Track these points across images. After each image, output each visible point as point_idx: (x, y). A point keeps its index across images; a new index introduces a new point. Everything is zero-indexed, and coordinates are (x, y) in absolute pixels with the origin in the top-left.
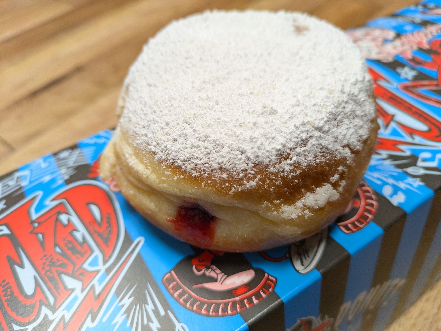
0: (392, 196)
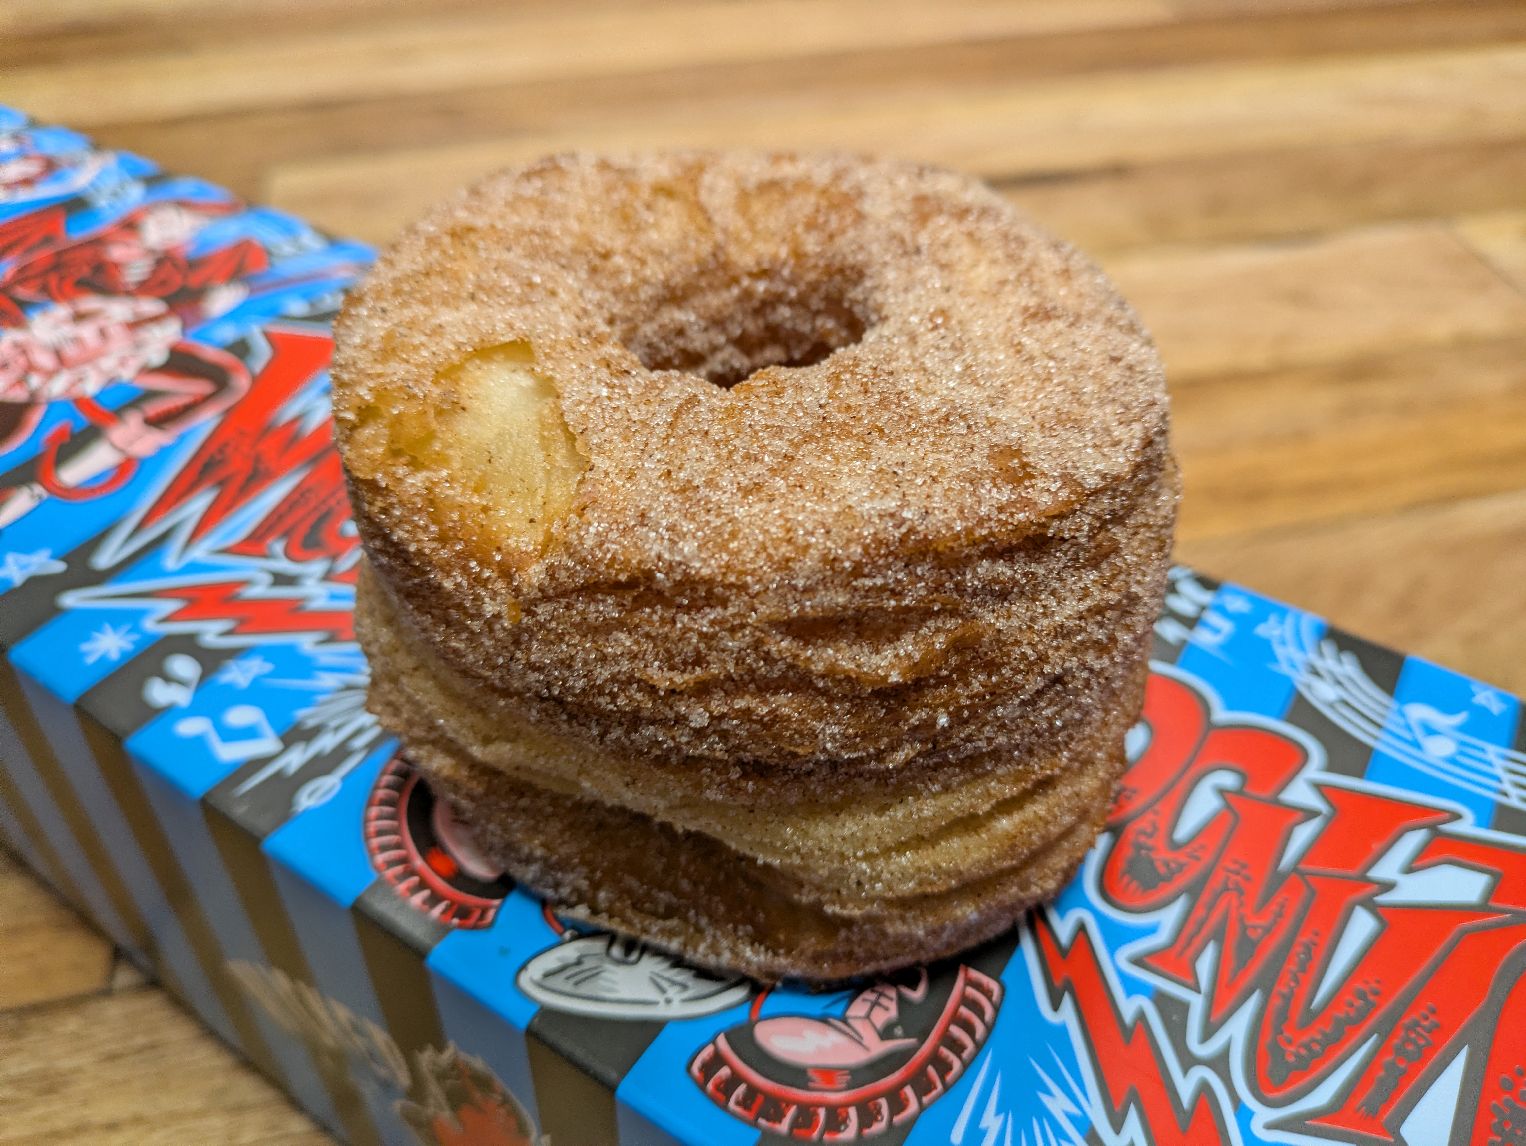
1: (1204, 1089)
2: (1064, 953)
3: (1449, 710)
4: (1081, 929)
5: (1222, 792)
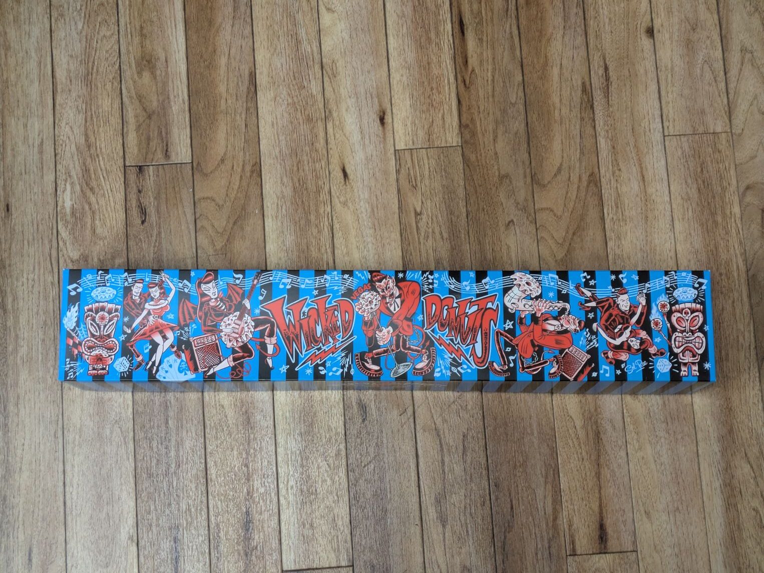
0: (437, 372)
1: (458, 347)
2: (439, 340)
3: (467, 281)
4: (439, 336)
5: (446, 310)
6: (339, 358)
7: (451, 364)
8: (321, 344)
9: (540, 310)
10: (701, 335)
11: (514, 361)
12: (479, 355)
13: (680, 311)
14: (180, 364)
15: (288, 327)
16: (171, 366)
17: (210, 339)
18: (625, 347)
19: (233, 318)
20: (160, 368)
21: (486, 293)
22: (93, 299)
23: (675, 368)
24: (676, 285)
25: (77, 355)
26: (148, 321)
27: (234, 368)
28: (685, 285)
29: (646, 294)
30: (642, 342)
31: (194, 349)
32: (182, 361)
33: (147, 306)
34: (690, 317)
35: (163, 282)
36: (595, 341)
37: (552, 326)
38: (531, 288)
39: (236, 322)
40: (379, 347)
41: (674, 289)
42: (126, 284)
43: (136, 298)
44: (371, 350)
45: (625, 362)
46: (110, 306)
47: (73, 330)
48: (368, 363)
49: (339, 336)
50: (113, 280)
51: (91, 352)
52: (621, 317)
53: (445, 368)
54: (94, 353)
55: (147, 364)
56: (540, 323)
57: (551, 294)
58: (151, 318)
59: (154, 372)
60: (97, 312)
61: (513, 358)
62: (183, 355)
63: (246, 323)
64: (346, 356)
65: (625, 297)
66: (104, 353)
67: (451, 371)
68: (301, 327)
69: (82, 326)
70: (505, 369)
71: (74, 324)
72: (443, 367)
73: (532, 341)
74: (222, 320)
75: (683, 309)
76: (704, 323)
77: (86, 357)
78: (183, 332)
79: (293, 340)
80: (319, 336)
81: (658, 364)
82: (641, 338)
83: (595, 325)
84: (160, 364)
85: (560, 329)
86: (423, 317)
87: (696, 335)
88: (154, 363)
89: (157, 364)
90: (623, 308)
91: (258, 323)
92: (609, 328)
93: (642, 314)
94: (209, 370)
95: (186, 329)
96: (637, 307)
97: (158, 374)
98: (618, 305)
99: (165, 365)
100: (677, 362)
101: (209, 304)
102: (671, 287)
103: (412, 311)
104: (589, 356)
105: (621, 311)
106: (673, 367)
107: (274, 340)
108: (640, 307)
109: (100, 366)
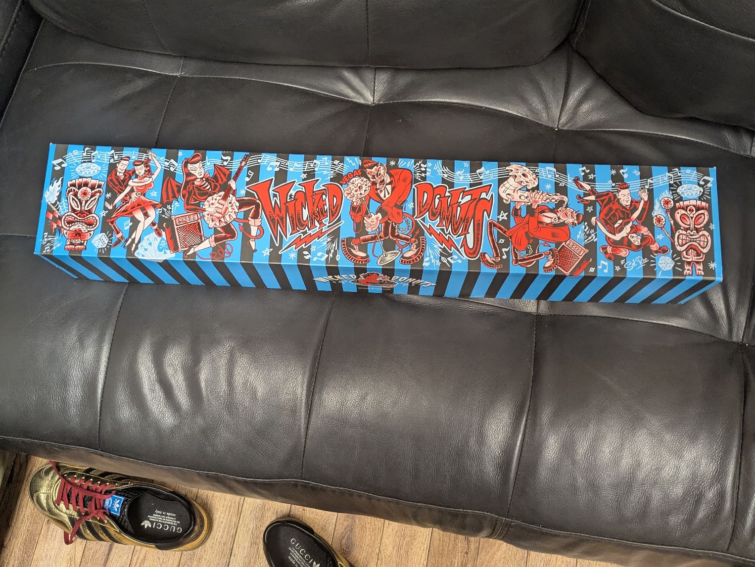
0: (425, 262)
1: (449, 237)
2: (429, 229)
3: (461, 171)
4: (430, 225)
5: (438, 198)
6: (325, 243)
7: (441, 254)
8: (307, 228)
9: (536, 202)
10: (706, 234)
11: (507, 253)
12: (471, 245)
13: (685, 208)
14: (160, 242)
15: (274, 209)
16: (150, 244)
17: (193, 218)
18: (626, 244)
19: (218, 197)
20: (139, 246)
21: (481, 183)
22: (77, 174)
23: (679, 266)
24: (680, 182)
25: (55, 229)
26: (130, 198)
27: (214, 249)
28: (690, 182)
29: (648, 189)
30: (644, 239)
31: (176, 227)
32: (163, 239)
33: (130, 183)
34: (694, 214)
35: (149, 160)
36: (593, 235)
37: (548, 218)
38: (528, 180)
39: (220, 201)
40: (367, 233)
41: (678, 186)
42: (112, 161)
43: (121, 175)
44: (358, 236)
45: (625, 258)
46: (93, 182)
47: (54, 205)
48: (354, 249)
49: (326, 221)
50: (99, 157)
51: (70, 227)
52: (621, 211)
53: (434, 256)
54: (72, 228)
55: (127, 241)
56: (536, 215)
57: (548, 187)
58: (134, 195)
59: (133, 249)
60: (80, 187)
61: (507, 250)
62: (164, 233)
63: (230, 203)
64: (332, 241)
65: (626, 192)
66: (83, 228)
67: (440, 261)
68: (287, 210)
69: (64, 200)
70: (497, 261)
71: (56, 199)
72: (432, 257)
73: (526, 233)
74: (206, 199)
75: (688, 206)
76: (710, 220)
77: (65, 231)
78: (165, 210)
79: (278, 223)
80: (305, 219)
81: (660, 261)
82: (643, 234)
83: (593, 219)
84: (139, 242)
85: (557, 222)
86: (414, 205)
87: (701, 233)
88: (134, 240)
89: (136, 242)
90: (624, 203)
91: (242, 204)
92: (608, 223)
93: (643, 209)
94: (189, 250)
95: (169, 207)
96: (639, 202)
97: (137, 251)
98: (619, 199)
99: (144, 243)
100: (680, 260)
101: (194, 183)
102: (675, 183)
103: (402, 199)
104: (587, 251)
105: (621, 205)
106: (675, 265)
107: (258, 222)
108: (642, 203)
109: (79, 241)
